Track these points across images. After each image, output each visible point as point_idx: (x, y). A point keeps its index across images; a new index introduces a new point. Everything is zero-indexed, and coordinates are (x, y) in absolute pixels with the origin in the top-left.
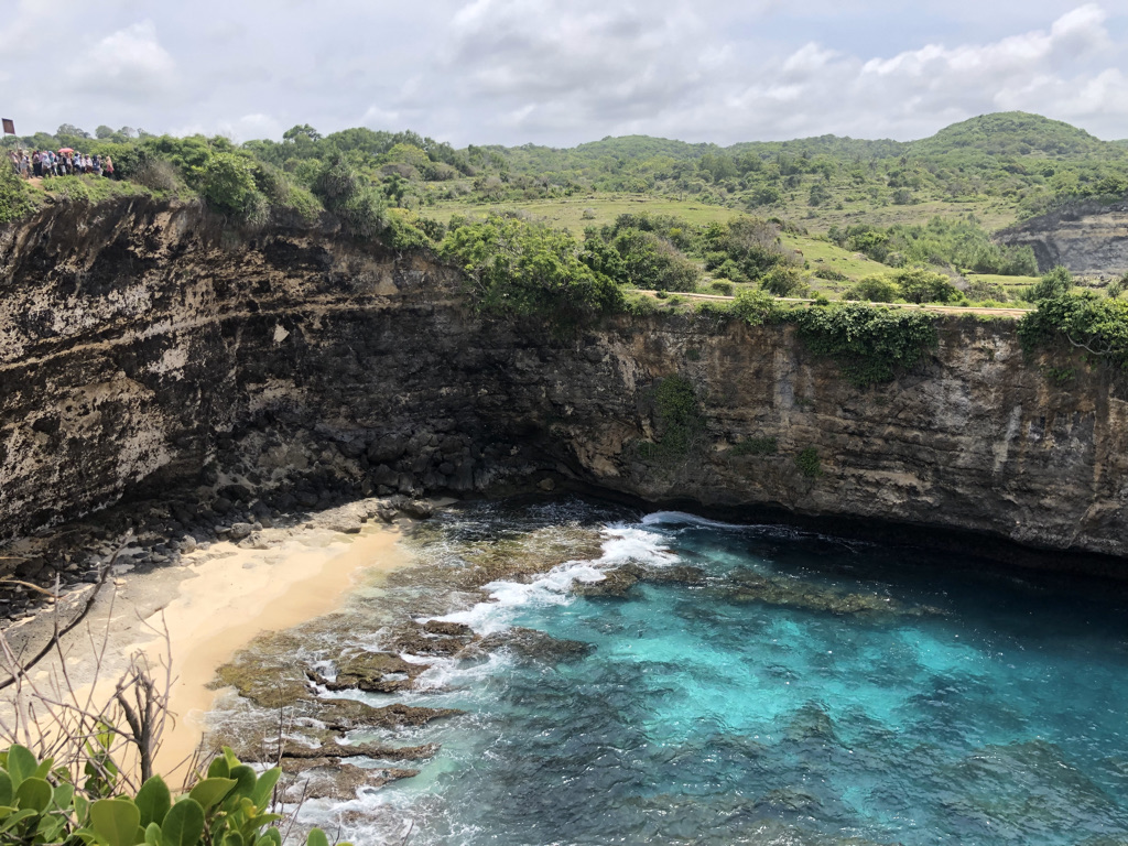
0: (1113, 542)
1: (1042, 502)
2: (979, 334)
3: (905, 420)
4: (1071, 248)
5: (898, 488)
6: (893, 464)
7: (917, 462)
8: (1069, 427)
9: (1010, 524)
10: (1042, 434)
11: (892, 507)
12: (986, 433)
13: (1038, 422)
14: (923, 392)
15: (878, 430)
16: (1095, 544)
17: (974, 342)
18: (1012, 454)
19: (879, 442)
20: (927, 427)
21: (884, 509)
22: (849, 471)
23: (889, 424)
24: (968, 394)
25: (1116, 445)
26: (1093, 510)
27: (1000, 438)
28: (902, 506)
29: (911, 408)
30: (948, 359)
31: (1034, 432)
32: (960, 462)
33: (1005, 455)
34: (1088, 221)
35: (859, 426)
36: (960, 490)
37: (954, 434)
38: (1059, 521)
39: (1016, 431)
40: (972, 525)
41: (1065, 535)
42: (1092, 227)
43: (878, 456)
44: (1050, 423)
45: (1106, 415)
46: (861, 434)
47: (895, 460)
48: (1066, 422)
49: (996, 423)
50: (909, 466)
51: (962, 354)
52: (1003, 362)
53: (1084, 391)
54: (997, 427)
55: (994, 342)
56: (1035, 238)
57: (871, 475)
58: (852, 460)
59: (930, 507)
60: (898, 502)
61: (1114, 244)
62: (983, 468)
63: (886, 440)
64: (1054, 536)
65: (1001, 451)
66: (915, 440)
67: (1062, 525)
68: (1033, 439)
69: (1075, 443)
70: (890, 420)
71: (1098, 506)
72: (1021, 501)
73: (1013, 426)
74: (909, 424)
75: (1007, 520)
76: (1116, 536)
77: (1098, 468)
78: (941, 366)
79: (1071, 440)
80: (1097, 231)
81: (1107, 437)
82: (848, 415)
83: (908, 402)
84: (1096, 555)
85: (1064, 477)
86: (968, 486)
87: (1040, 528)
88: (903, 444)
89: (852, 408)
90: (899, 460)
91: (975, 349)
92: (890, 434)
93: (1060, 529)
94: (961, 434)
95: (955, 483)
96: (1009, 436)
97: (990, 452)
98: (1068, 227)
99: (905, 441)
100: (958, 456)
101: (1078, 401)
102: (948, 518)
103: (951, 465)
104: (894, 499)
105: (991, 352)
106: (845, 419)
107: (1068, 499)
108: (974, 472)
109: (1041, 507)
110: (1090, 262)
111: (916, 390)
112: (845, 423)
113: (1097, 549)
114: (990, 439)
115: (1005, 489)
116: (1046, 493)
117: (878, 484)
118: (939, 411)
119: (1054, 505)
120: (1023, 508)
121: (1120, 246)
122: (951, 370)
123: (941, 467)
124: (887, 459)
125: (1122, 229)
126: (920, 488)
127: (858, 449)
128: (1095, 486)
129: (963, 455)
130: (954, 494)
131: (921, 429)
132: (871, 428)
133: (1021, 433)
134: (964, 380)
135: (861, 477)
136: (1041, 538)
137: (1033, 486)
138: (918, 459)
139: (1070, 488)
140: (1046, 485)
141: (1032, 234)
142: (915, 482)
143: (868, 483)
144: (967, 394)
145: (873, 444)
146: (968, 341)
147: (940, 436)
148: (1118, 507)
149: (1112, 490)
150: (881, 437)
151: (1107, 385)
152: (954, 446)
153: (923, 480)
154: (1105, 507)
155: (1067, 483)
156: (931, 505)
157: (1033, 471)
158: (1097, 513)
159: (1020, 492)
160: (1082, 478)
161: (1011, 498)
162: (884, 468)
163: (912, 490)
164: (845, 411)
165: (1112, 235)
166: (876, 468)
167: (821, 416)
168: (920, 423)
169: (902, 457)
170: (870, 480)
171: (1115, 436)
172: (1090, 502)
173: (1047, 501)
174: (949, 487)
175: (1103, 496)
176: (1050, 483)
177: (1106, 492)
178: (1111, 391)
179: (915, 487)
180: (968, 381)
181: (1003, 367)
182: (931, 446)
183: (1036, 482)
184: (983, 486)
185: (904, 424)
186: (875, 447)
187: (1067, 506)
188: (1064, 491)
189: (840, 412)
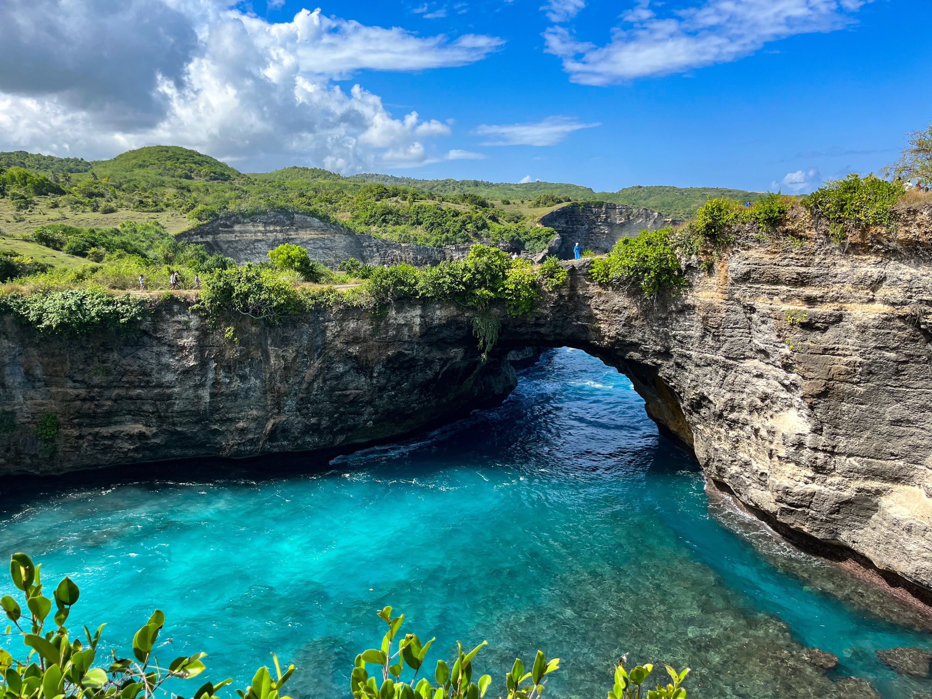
0: (285, 443)
1: (238, 425)
2: (176, 310)
3: (128, 382)
4: (229, 247)
5: (131, 437)
6: (123, 418)
7: (142, 413)
8: (247, 370)
9: (218, 446)
10: (231, 378)
11: (126, 453)
12: (192, 383)
13: (227, 370)
14: (139, 358)
15: (107, 393)
16: (274, 447)
17: (173, 317)
18: (212, 395)
19: (109, 403)
20: (147, 385)
21: (122, 455)
22: (86, 431)
23: (115, 387)
24: (175, 356)
25: (278, 378)
26: (269, 426)
27: (202, 385)
28: (136, 450)
29: (132, 372)
30: (155, 331)
31: (225, 377)
32: (176, 408)
33: (208, 397)
34: (237, 228)
35: (89, 392)
36: (179, 429)
37: (168, 387)
38: (251, 436)
39: (213, 378)
40: (191, 452)
41: (255, 446)
42: (241, 232)
43: (109, 414)
44: (235, 369)
45: (268, 357)
46: (92, 399)
47: (124, 415)
48: (245, 367)
49: (198, 375)
50: (137, 418)
51: (165, 326)
52: (197, 329)
53: (253, 345)
54: (199, 378)
55: (188, 316)
56: (204, 240)
57: (105, 431)
58: (87, 421)
59: (158, 446)
60: (132, 447)
61: (256, 244)
62: (193, 409)
63: (115, 401)
64: (248, 448)
65: (205, 394)
66: (139, 397)
67: (252, 439)
68: (225, 383)
69: (254, 381)
70: (115, 384)
71: (272, 421)
72: (224, 428)
73: (211, 375)
74: (132, 385)
75: (216, 443)
76: (286, 438)
77: (269, 396)
78: (150, 336)
79: (250, 379)
80: (245, 235)
81: (271, 374)
82: (77, 385)
83: (128, 368)
84: (277, 453)
85: (249, 406)
86: (185, 424)
87: (239, 444)
88: (129, 401)
89: (80, 379)
90: (128, 414)
91: (175, 322)
92: (118, 395)
93: (252, 442)
94: (174, 387)
95: (174, 424)
96: (209, 383)
97: (197, 397)
98: (226, 232)
99: (131, 398)
100: (174, 403)
101: (249, 352)
102: (173, 451)
103: (170, 411)
104: (127, 446)
105: (186, 323)
106: (75, 388)
107: (255, 419)
108: (187, 413)
109: (237, 429)
110: (242, 257)
111: (134, 357)
112: (76, 392)
113: (276, 450)
114: (197, 387)
115: (212, 422)
116: (239, 419)
117: (113, 437)
118: (154, 371)
119: (245, 426)
120: (226, 433)
121: (260, 246)
122: (159, 340)
123: (162, 414)
124: (118, 415)
125: (259, 234)
126: (148, 433)
127: (91, 411)
128: (269, 408)
129: (177, 402)
130: (176, 433)
131: (142, 387)
132: (100, 392)
133: (216, 379)
134: (169, 346)
135: (97, 433)
136: (241, 451)
137: (230, 416)
138: (144, 411)
139: (255, 412)
140: (239, 413)
141: (202, 237)
142: (143, 429)
143: (105, 438)
144: (173, 356)
145: (104, 405)
146: (168, 317)
147: (158, 391)
148: (285, 419)
149: (279, 409)
150: (109, 399)
151: (266, 339)
152: (170, 397)
153: (150, 426)
154: (277, 420)
155: (252, 409)
156: (159, 444)
157: (229, 404)
158: (273, 425)
159: (223, 421)
160: (260, 404)
161: (215, 427)
162: (116, 423)
163: (142, 435)
164: (75, 382)
165: (254, 238)
166: (109, 424)
167: (54, 390)
168: (140, 382)
169: (129, 412)
170: (106, 435)
171: (276, 371)
172: (268, 420)
173: (241, 424)
174: (171, 428)
175: (275, 414)
176: (241, 411)
177: (276, 411)
178: (269, 342)
179: (144, 433)
180: (173, 346)
181: (197, 333)
182: (152, 399)
183: (232, 413)
184: (196, 423)
185: (127, 385)
186: (105, 408)
187: (253, 425)
188: (251, 415)
189: (70, 384)
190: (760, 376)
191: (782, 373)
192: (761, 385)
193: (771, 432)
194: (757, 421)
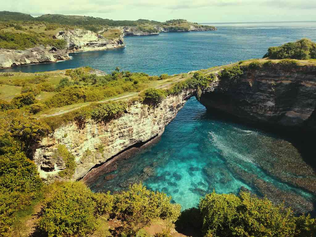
2: (136, 103)
5: (121, 144)
7: (124, 136)
9: (141, 139)
11: (120, 149)
14: (123, 120)
16: (153, 135)
17: (134, 105)
18: (142, 126)
21: (119, 151)
23: (118, 130)
24: (133, 117)
28: (122, 148)
29: (122, 125)
30: (129, 111)
35: (112, 134)
36: (133, 138)
37: (131, 127)
38: (149, 134)
40: (133, 144)
46: (112, 136)
47: (118, 138)
50: (122, 138)
51: (131, 108)
52: (140, 108)
54: (140, 121)
55: (138, 104)
57: (115, 144)
59: (127, 145)
63: (117, 134)
64: (148, 138)
66: (124, 132)
74: (122, 128)
77: (153, 122)
78: (127, 113)
82: (108, 133)
88: (121, 134)
91: (134, 107)
94: (133, 126)
100: (133, 131)
102: (130, 145)
104: (120, 147)
105: (137, 106)
107: (149, 129)
108: (136, 132)
117: (117, 146)
118: (128, 123)
123: (130, 135)
127: (112, 140)
132: (114, 133)
134: (132, 114)
135: (113, 146)
147: (128, 128)
152: (132, 129)
153: (125, 139)
155: (149, 127)
163: (124, 143)
167: (101, 136)
168: (124, 127)
169: (120, 137)
174: (131, 138)
177: (154, 125)
182: (127, 131)
184: (137, 135)
186: (115, 137)
189: (106, 133)
190: (261, 95)
191: (268, 95)
192: (262, 97)
193: (266, 106)
194: (260, 104)
